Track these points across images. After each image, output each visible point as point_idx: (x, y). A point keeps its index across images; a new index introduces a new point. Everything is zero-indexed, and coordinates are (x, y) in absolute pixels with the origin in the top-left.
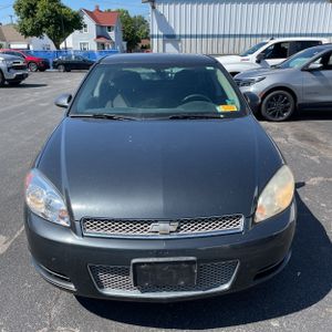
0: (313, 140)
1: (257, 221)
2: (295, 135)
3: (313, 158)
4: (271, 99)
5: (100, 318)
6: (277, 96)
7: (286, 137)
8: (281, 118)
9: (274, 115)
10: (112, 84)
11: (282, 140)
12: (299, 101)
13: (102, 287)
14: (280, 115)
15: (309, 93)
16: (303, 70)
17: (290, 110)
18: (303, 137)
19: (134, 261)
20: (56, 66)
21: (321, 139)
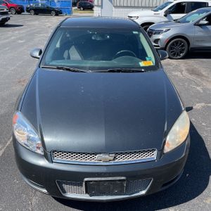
0: (199, 74)
1: (165, 152)
2: (187, 70)
3: (198, 88)
4: (173, 44)
5: (63, 206)
6: (177, 42)
7: (181, 71)
8: (179, 57)
9: (174, 55)
10: (68, 36)
11: (179, 74)
12: (191, 46)
13: (65, 192)
14: (178, 55)
15: (198, 41)
16: (195, 25)
17: (185, 52)
18: (193, 72)
19: (86, 179)
20: (29, 10)
21: (204, 73)
